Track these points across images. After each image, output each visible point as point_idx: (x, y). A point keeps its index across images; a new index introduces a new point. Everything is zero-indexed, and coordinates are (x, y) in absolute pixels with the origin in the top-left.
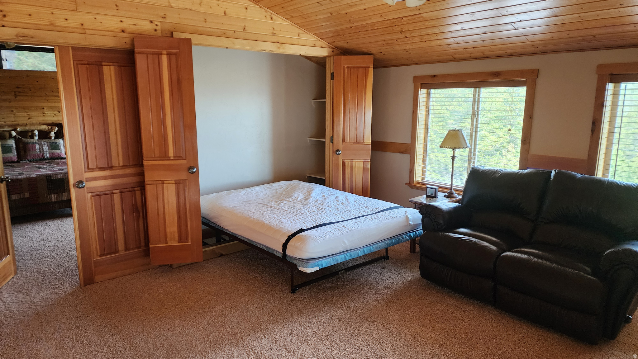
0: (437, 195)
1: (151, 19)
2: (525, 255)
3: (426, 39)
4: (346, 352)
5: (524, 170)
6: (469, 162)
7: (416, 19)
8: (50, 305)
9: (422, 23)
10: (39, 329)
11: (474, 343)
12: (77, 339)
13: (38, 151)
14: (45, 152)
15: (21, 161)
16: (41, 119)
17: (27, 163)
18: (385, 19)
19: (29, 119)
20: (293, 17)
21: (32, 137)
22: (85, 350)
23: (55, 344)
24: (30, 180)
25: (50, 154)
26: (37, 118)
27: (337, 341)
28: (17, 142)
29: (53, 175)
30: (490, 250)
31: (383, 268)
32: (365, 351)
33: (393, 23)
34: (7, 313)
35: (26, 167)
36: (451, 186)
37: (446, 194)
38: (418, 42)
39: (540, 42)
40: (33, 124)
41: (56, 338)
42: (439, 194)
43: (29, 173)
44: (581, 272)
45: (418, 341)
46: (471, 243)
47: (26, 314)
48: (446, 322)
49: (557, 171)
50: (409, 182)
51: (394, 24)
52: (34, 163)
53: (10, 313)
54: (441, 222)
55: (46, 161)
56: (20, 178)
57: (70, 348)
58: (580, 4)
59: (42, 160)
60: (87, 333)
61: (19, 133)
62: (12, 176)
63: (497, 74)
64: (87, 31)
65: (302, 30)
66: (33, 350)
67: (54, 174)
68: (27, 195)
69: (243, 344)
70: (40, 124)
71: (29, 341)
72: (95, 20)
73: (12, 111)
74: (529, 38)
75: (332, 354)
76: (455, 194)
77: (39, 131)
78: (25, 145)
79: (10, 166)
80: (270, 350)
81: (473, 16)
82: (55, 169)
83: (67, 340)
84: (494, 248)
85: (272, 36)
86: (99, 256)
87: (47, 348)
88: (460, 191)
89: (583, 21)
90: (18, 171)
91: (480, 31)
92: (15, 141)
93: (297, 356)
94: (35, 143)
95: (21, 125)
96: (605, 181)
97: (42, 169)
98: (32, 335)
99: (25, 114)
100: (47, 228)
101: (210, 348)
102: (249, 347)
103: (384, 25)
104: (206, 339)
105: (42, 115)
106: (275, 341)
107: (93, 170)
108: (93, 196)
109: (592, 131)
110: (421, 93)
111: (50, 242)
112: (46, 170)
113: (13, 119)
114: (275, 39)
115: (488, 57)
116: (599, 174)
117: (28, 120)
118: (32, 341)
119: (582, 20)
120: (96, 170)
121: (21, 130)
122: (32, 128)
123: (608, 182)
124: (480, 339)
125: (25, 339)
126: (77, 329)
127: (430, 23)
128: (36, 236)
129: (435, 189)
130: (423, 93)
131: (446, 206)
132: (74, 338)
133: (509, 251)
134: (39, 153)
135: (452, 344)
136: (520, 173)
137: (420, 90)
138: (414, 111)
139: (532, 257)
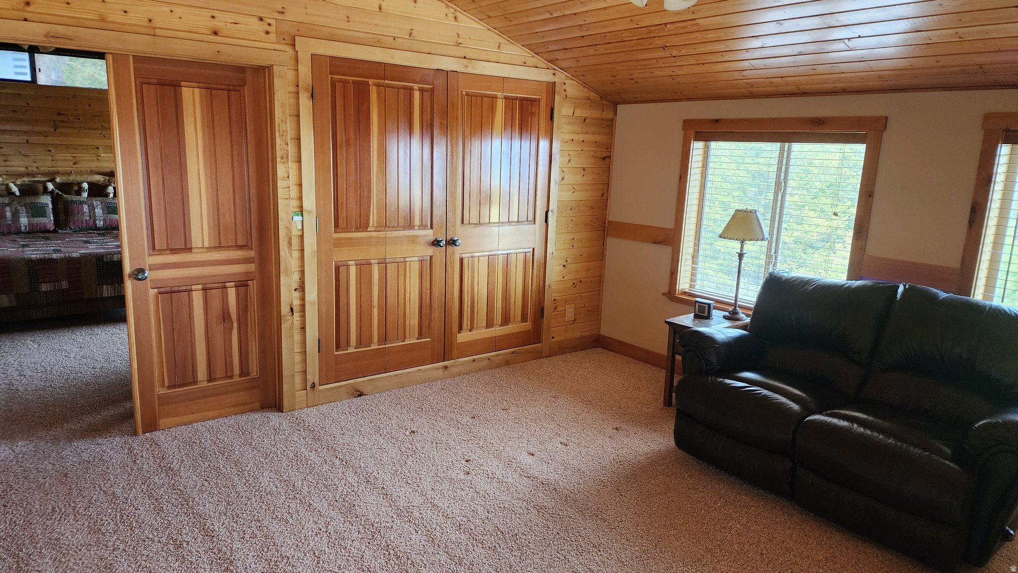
0: (712, 315)
1: (261, 15)
2: (845, 422)
3: (704, 60)
4: (543, 562)
5: (854, 281)
6: (768, 263)
7: (688, 27)
8: (87, 461)
9: (698, 35)
10: (66, 500)
11: (752, 560)
12: (122, 518)
13: (87, 216)
14: (98, 218)
15: (60, 230)
16: (94, 165)
17: (68, 233)
18: (638, 26)
19: (75, 164)
20: (490, 17)
21: (79, 192)
22: (134, 537)
23: (88, 526)
24: (70, 261)
25: (105, 220)
26: (88, 162)
27: (530, 545)
28: (55, 199)
29: (106, 255)
30: (790, 409)
31: (617, 429)
32: (575, 563)
33: (650, 32)
34: (19, 471)
35: (68, 240)
36: (736, 301)
37: (727, 314)
38: (692, 65)
39: (891, 72)
40: (81, 173)
41: (91, 515)
42: (714, 312)
43: (69, 249)
44: (934, 454)
45: (661, 552)
46: (759, 397)
47: (48, 475)
48: (710, 523)
49: (907, 285)
50: (669, 291)
51: (652, 35)
52: (80, 234)
53: (24, 471)
54: (713, 359)
55: (98, 232)
56: (56, 258)
57: (111, 533)
58: (957, 13)
59: (93, 230)
60: (140, 509)
61: (58, 186)
62: (43, 254)
63: (819, 122)
64: (158, 32)
65: (504, 38)
66: (54, 532)
67: (109, 254)
68: (65, 285)
69: (380, 540)
70: (93, 172)
71: (49, 518)
72: (171, 13)
73: (50, 151)
74: (874, 65)
75: (521, 566)
76: (741, 314)
77: (89, 184)
78: (68, 204)
79: (41, 237)
80: (422, 554)
81: (782, 25)
82: (110, 245)
83: (107, 520)
84: (795, 407)
85: (455, 47)
86: (166, 389)
87: (75, 531)
88: (749, 309)
89: (962, 41)
90: (53, 247)
91: (793, 51)
92: (52, 198)
93: (464, 565)
94: (81, 203)
95: (63, 174)
96: (984, 307)
97: (90, 245)
98: (55, 508)
99: (68, 156)
100: (93, 338)
101: (328, 544)
102: (390, 546)
103: (636, 36)
104: (323, 529)
105: (95, 158)
106: (431, 539)
107: (161, 252)
108: (160, 293)
109: (970, 222)
110: (694, 148)
111: (97, 360)
112: (95, 247)
113: (49, 164)
114: (460, 52)
115: (805, 94)
116: (978, 295)
117: (74, 166)
118: (53, 518)
119: (961, 39)
120: (165, 252)
121: (62, 181)
122: (79, 178)
123: (990, 308)
124: (762, 554)
125: (44, 514)
126: (124, 502)
127: (711, 35)
128: (75, 350)
129: (709, 305)
130: (697, 147)
131: (723, 334)
132: (118, 516)
133: (820, 413)
134: (88, 218)
135: (716, 560)
136: (846, 286)
137: (692, 142)
138: (682, 176)
139: (855, 425)
